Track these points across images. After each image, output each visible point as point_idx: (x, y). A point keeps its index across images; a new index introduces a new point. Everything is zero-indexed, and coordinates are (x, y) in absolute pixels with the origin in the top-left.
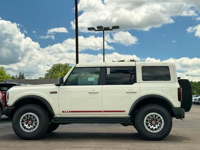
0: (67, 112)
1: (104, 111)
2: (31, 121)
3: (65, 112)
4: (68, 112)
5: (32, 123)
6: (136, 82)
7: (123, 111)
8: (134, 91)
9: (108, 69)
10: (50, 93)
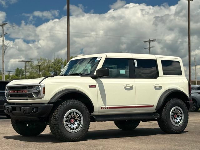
0: (105, 109)
3: (104, 109)
4: (107, 108)
6: (158, 76)
7: (152, 106)
8: (160, 85)
9: (135, 61)
10: (89, 87)
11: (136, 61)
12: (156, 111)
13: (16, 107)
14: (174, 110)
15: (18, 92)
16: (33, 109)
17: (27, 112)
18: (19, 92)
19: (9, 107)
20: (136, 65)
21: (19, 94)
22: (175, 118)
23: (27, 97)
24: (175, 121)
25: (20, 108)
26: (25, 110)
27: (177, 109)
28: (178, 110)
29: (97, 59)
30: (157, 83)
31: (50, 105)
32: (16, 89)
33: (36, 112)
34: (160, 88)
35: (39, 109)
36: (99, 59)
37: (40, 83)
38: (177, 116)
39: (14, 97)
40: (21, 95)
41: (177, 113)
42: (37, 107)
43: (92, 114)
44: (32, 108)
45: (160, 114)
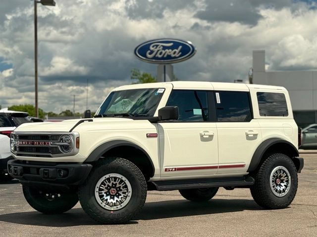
0: (172, 171)
1: (221, 167)
2: (115, 189)
3: (169, 171)
4: (174, 170)
5: (117, 193)
6: (252, 118)
7: (242, 166)
8: (255, 133)
9: (217, 95)
10: (147, 136)
11: (218, 93)
12: (248, 173)
13: (29, 168)
14: (276, 172)
15: (33, 144)
16: (60, 171)
17: (50, 176)
18: (36, 144)
19: (19, 167)
20: (219, 101)
21: (35, 147)
22: (277, 185)
23: (50, 153)
24: (278, 190)
25: (38, 169)
26: (46, 174)
27: (280, 170)
28: (282, 172)
29: (158, 92)
30: (252, 129)
31: (88, 165)
32: (31, 139)
33: (64, 176)
34: (255, 136)
35: (70, 173)
36: (162, 92)
37: (71, 131)
38: (281, 180)
39: (26, 151)
40: (38, 150)
41: (281, 176)
42: (66, 169)
43: (151, 179)
44: (58, 169)
45: (254, 178)
